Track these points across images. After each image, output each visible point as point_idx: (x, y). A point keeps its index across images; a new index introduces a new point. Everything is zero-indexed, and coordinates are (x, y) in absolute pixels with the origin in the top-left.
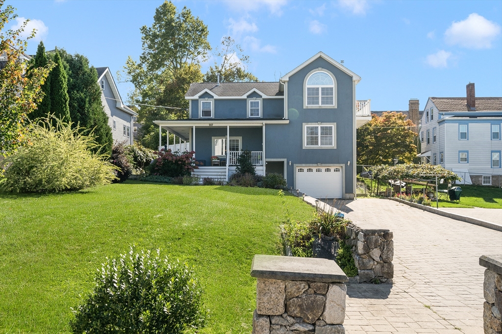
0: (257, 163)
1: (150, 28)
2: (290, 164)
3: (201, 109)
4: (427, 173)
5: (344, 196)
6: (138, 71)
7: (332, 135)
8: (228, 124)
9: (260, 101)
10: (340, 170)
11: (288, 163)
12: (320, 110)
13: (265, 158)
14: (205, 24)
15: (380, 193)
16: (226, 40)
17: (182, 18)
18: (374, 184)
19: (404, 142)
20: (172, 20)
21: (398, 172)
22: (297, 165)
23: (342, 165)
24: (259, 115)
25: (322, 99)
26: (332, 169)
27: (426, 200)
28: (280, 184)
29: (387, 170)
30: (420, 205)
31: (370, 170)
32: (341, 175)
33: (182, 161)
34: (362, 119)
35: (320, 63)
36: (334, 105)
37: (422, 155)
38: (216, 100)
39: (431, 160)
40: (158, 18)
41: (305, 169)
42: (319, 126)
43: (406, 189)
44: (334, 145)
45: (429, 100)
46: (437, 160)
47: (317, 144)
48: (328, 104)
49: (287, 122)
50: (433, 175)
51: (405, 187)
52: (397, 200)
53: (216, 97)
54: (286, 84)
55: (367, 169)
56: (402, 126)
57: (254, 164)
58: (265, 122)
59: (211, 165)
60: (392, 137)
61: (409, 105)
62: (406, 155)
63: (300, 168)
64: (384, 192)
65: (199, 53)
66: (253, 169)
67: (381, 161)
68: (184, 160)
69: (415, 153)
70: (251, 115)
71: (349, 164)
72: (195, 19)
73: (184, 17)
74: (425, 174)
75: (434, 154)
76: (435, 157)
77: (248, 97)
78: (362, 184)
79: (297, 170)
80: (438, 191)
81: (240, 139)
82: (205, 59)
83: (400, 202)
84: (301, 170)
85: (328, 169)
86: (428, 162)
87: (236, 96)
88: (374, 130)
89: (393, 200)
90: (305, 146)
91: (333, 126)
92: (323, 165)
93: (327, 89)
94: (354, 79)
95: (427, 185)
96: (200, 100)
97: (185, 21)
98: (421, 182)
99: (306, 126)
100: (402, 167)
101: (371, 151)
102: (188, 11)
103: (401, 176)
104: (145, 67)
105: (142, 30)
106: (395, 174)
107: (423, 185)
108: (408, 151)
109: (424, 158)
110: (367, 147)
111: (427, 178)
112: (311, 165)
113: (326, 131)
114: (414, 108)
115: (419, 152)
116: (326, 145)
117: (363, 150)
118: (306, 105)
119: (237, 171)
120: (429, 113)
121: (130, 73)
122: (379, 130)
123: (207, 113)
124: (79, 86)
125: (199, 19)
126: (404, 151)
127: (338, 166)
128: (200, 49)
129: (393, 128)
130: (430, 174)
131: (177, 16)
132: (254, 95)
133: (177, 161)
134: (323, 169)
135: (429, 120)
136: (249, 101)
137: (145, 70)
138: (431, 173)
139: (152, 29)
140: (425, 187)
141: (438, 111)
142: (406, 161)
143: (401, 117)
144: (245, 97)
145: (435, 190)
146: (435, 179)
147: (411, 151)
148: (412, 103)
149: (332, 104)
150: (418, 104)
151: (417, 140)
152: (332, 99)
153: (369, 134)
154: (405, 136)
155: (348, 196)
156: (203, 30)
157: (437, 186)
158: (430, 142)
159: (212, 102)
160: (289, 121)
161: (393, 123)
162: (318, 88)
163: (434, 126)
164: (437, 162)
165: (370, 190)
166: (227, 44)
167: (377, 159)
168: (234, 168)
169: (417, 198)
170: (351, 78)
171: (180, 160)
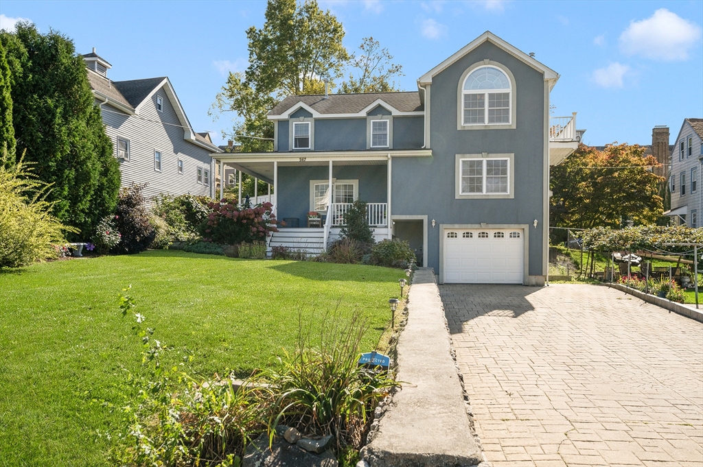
0: (378, 223)
1: (260, 31)
2: (434, 224)
3: (293, 135)
4: (679, 241)
5: (527, 280)
6: (244, 93)
7: (506, 174)
8: (331, 158)
9: (388, 120)
10: (521, 235)
11: (430, 223)
12: (485, 133)
13: (392, 214)
14: (339, 21)
15: (596, 274)
16: (367, 42)
17: (305, 15)
18: (586, 260)
19: (642, 191)
20: (290, 17)
21: (626, 240)
22: (445, 226)
23: (523, 226)
24: (386, 145)
25: (489, 114)
26: (507, 233)
27: (675, 290)
28: (403, 257)
29: (607, 235)
30: (663, 300)
31: (579, 235)
32: (522, 243)
33: (248, 219)
34: (561, 147)
35: (487, 50)
36: (511, 123)
37: (673, 213)
38: (317, 120)
39: (688, 221)
40: (270, 15)
41: (460, 233)
42: (485, 160)
43: (641, 267)
44: (510, 192)
45: (686, 124)
46: (697, 221)
47: (480, 190)
48: (500, 121)
49: (429, 153)
50: (689, 244)
51: (640, 265)
52: (621, 289)
53: (316, 115)
54: (429, 88)
55: (576, 234)
56: (639, 165)
57: (373, 225)
58: (390, 154)
59: (306, 226)
60: (621, 185)
61: (653, 135)
62: (645, 213)
63: (450, 231)
64: (601, 273)
65: (331, 65)
66: (370, 233)
67: (603, 222)
68: (252, 217)
69: (660, 210)
70: (374, 144)
71: (535, 225)
72: (324, 14)
73: (308, 12)
74: (675, 242)
75: (692, 211)
76: (695, 215)
77: (369, 114)
78: (566, 259)
79: (446, 235)
80: (698, 273)
81: (355, 183)
82: (339, 73)
83: (627, 292)
84: (453, 235)
85: (499, 233)
86: (682, 222)
87: (349, 112)
88: (592, 172)
89: (615, 287)
90: (460, 192)
91: (508, 159)
92: (490, 226)
93: (499, 95)
94: (546, 77)
95: (679, 262)
96: (291, 120)
97: (310, 20)
98: (668, 257)
99: (461, 160)
100: (634, 231)
101: (586, 207)
102: (313, 3)
103: (631, 245)
104: (253, 87)
105: (248, 34)
106: (621, 242)
107: (672, 262)
108: (648, 206)
109: (676, 218)
110: (581, 199)
111: (677, 250)
112: (469, 226)
113: (497, 170)
114: (660, 141)
115: (668, 207)
116: (495, 191)
117: (574, 205)
118: (462, 123)
119: (341, 236)
120: (685, 145)
121: (231, 96)
122: (600, 173)
123: (302, 142)
124: (46, 87)
125: (329, 14)
126: (642, 207)
127: (515, 228)
128: (333, 59)
129: (624, 169)
130: (684, 242)
131: (297, 11)
132: (379, 110)
133: (240, 219)
134: (491, 233)
135: (685, 156)
136: (372, 121)
137: (254, 90)
138: (686, 242)
139: (264, 33)
140: (675, 265)
141: (700, 141)
142: (645, 221)
143: (636, 150)
144: (363, 114)
145: (692, 270)
146: (693, 252)
147: (653, 205)
148: (657, 134)
149: (508, 121)
150: (668, 134)
151: (665, 190)
152: (508, 113)
153: (583, 179)
154: (643, 182)
155: (534, 279)
156: (335, 31)
157: (696, 263)
158: (686, 191)
159: (310, 124)
160: (431, 151)
161: (624, 161)
162: (484, 94)
163: (692, 166)
164: (697, 224)
165: (579, 269)
166: (368, 48)
167: (596, 219)
168: (338, 231)
169: (657, 286)
170: (542, 75)
171: (244, 218)
